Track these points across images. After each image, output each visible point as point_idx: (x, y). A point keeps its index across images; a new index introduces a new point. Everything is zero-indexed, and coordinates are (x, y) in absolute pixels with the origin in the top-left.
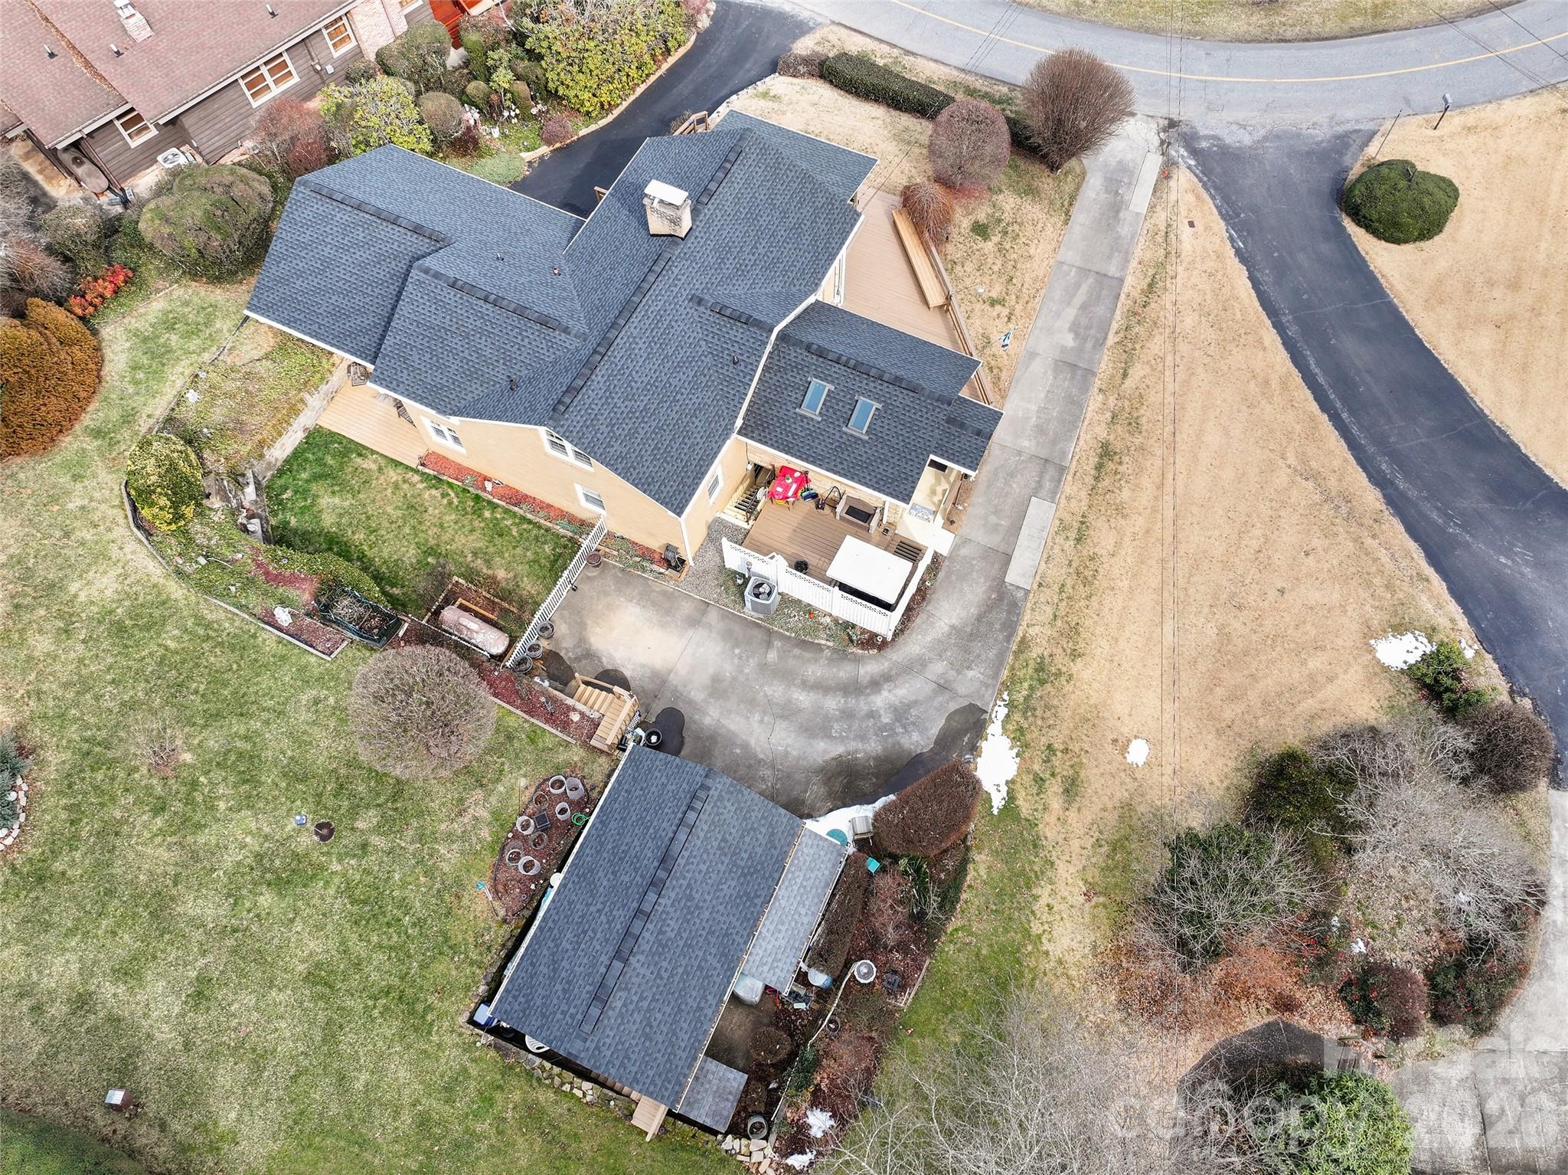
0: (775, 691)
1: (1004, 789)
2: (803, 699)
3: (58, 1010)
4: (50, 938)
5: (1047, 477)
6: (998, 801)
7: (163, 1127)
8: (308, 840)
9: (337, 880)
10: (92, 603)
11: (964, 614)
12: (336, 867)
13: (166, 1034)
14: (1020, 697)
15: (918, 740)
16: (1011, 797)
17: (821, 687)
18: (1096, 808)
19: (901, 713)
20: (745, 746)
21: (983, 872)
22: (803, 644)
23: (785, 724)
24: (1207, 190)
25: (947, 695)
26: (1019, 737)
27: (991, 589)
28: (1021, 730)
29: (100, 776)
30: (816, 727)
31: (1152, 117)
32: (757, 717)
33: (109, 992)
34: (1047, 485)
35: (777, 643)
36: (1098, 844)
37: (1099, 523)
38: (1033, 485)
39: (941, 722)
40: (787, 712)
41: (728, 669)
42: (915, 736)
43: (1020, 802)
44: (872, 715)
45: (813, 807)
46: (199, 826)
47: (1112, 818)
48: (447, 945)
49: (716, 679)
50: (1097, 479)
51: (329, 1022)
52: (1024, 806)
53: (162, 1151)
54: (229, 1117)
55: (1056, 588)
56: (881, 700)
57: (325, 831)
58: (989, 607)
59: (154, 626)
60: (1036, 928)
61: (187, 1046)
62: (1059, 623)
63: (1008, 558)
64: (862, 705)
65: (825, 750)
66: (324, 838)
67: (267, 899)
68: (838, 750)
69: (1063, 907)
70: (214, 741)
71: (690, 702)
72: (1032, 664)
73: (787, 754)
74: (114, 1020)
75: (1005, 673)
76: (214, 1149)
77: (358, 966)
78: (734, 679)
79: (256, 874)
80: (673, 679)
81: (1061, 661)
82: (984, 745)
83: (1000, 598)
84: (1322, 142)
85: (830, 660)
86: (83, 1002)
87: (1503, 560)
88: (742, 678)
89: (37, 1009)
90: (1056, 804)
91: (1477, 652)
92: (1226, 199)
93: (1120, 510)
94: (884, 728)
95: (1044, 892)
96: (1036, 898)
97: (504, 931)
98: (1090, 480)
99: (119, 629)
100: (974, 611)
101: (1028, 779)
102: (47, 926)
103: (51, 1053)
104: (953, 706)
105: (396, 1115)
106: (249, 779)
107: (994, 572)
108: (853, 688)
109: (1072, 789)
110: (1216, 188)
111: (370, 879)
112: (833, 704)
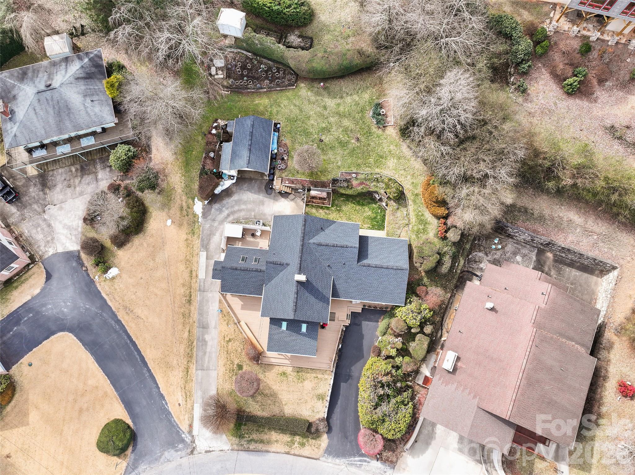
0: (249, 206)
1: (195, 203)
2: (243, 207)
3: (345, 95)
4: (353, 104)
5: (203, 286)
6: (196, 200)
7: (318, 88)
8: (323, 138)
9: (314, 134)
10: (390, 159)
11: (213, 239)
12: (316, 136)
13: (327, 100)
14: (197, 224)
15: (216, 206)
16: (193, 202)
17: (240, 211)
18: (176, 206)
19: (220, 211)
20: (252, 193)
21: (196, 184)
22: (247, 219)
23: (245, 200)
24: (177, 424)
25: (212, 219)
26: (195, 215)
27: (209, 248)
28: (195, 217)
29: (365, 131)
30: (238, 202)
31: (199, 453)
32: (251, 199)
33: (338, 101)
34: (202, 284)
35: (253, 217)
36: (174, 199)
37: (187, 278)
38: (206, 282)
39: (212, 212)
40: (245, 203)
41: (261, 207)
42: (217, 207)
43: (192, 201)
44: (227, 208)
45: (234, 186)
46: (343, 131)
47: (172, 205)
48: (290, 132)
49: (263, 204)
50: (191, 292)
51: (302, 113)
52: (190, 201)
53: (316, 85)
54: (309, 93)
55: (194, 255)
56: (226, 212)
57: (321, 141)
58: (208, 244)
59: (376, 161)
60: (183, 178)
61: (322, 100)
62: (192, 246)
63: (207, 259)
64: (230, 210)
65: (235, 197)
66: (321, 139)
67: (324, 125)
68: (232, 199)
69: (179, 184)
70: (350, 146)
71: (267, 197)
72: (196, 234)
73: (243, 194)
74: (335, 98)
75: (201, 229)
76: (309, 89)
77: (303, 123)
78: (259, 206)
79: (328, 129)
80: (272, 201)
81: (189, 237)
82: (202, 211)
83: (206, 247)
84: (142, 463)
85: (240, 217)
86: (342, 97)
87: (88, 306)
88: (258, 206)
89: (348, 94)
90: (184, 204)
91: (95, 278)
92: (170, 421)
93: (184, 285)
94: (224, 207)
95: (183, 185)
96: (184, 183)
97: (281, 139)
98: (192, 291)
99: (381, 157)
100: (211, 241)
101: (191, 207)
102: (355, 105)
103: (341, 90)
104: (210, 217)
105: (284, 105)
106: (340, 143)
107: (209, 253)
108: (233, 213)
109: (181, 208)
110: (174, 426)
111: (309, 136)
112: (236, 208)
